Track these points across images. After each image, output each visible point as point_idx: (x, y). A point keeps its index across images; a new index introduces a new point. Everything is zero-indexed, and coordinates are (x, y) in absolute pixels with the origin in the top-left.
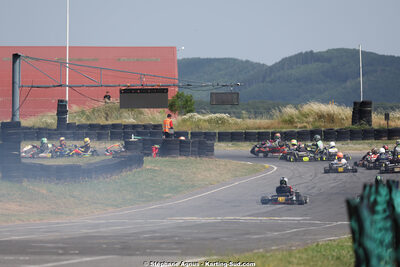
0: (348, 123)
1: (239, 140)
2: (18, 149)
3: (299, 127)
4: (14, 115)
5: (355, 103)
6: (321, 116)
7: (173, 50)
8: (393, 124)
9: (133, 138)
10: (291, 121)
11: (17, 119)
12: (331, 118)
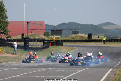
0: (87, 39)
1: (65, 42)
2: (28, 44)
3: (75, 39)
4: (27, 36)
5: (88, 34)
6: (80, 37)
7: (44, 22)
8: (100, 39)
9: (45, 41)
10: (74, 38)
11: (28, 37)
12: (83, 37)
